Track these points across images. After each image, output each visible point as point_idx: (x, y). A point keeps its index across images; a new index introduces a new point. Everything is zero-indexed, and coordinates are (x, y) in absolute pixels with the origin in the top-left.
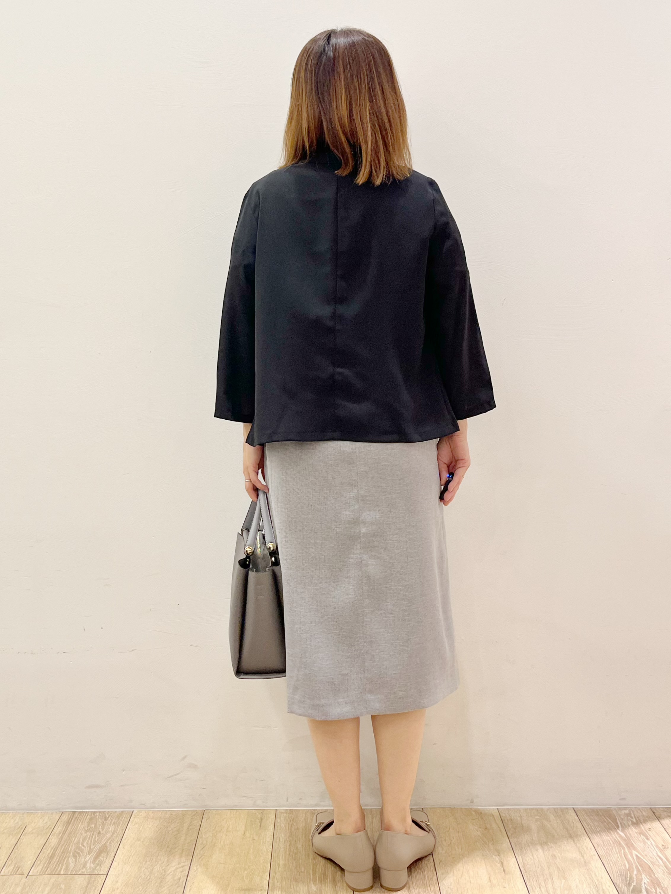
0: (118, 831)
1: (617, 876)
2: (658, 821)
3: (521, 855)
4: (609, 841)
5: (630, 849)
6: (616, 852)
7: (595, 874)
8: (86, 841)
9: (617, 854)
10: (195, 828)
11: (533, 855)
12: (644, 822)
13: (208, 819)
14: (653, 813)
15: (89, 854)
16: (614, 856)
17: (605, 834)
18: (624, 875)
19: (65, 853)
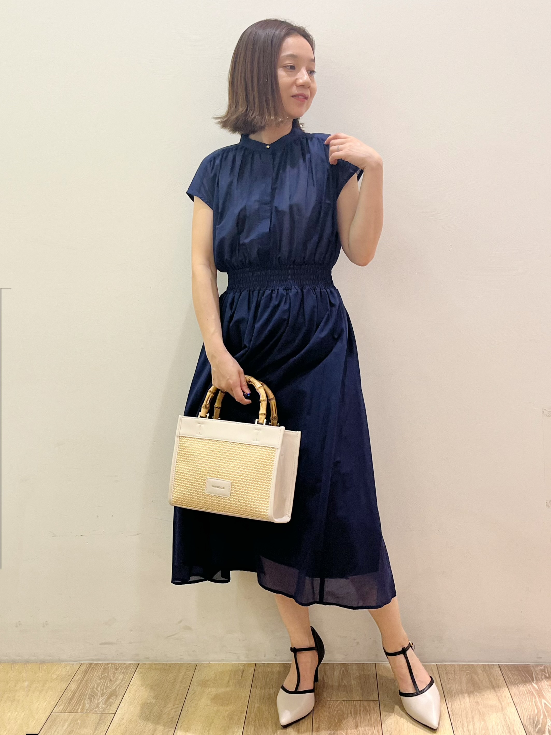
0: (126, 679)
1: (526, 720)
3: (451, 702)
4: (524, 691)
5: (540, 698)
6: (529, 700)
7: (509, 718)
8: (100, 687)
9: (529, 702)
10: (188, 677)
11: (460, 702)
13: (200, 670)
15: (102, 697)
16: (526, 704)
17: (521, 685)
18: (532, 719)
19: (82, 696)
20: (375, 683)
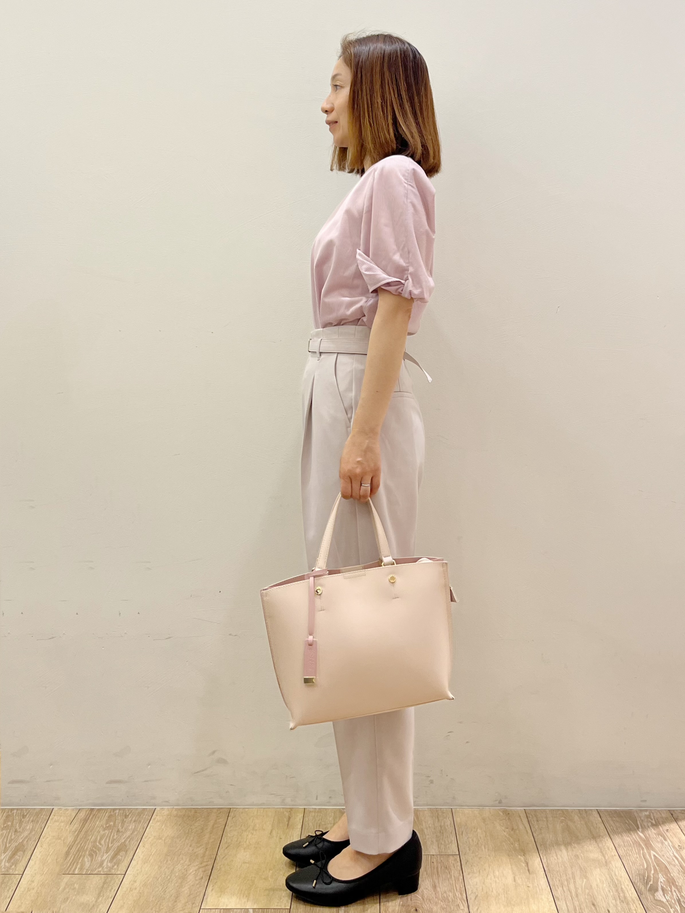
0: (138, 830)
1: (635, 875)
2: (675, 822)
3: (545, 855)
4: (629, 841)
5: (648, 848)
6: (636, 852)
7: (615, 874)
8: (104, 840)
9: (636, 854)
10: (220, 827)
11: (557, 856)
12: (663, 823)
13: (234, 817)
14: (671, 816)
15: (107, 852)
16: (633, 856)
17: (626, 835)
18: (642, 875)
19: (80, 852)
20: (453, 833)
